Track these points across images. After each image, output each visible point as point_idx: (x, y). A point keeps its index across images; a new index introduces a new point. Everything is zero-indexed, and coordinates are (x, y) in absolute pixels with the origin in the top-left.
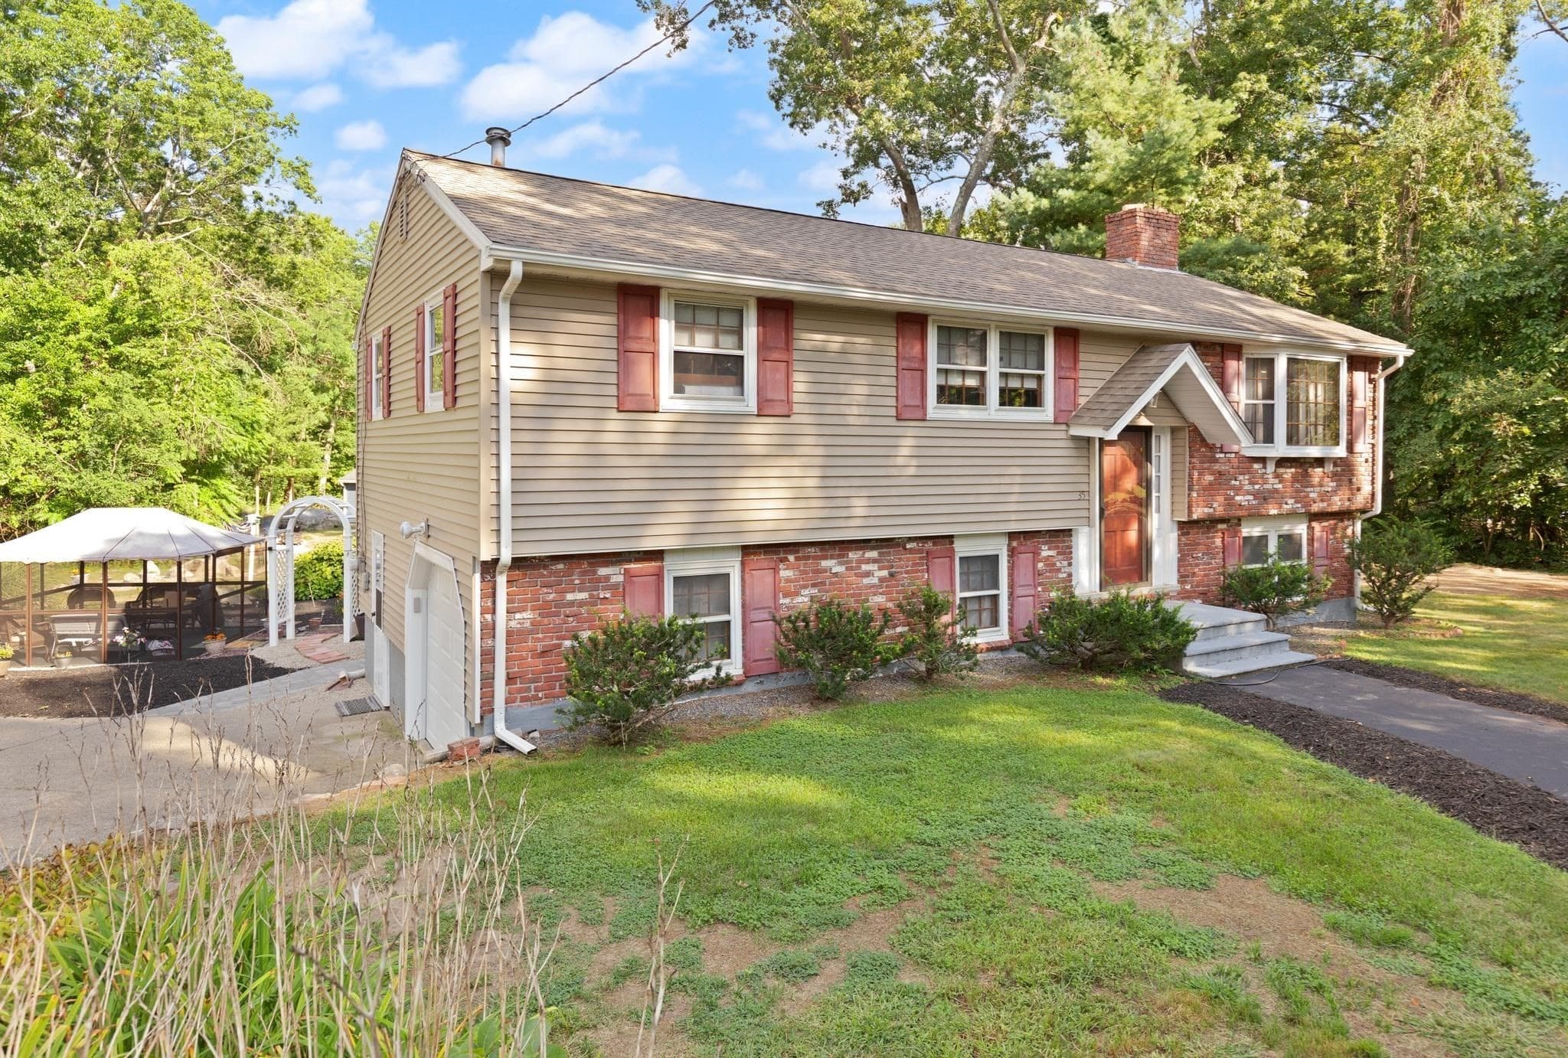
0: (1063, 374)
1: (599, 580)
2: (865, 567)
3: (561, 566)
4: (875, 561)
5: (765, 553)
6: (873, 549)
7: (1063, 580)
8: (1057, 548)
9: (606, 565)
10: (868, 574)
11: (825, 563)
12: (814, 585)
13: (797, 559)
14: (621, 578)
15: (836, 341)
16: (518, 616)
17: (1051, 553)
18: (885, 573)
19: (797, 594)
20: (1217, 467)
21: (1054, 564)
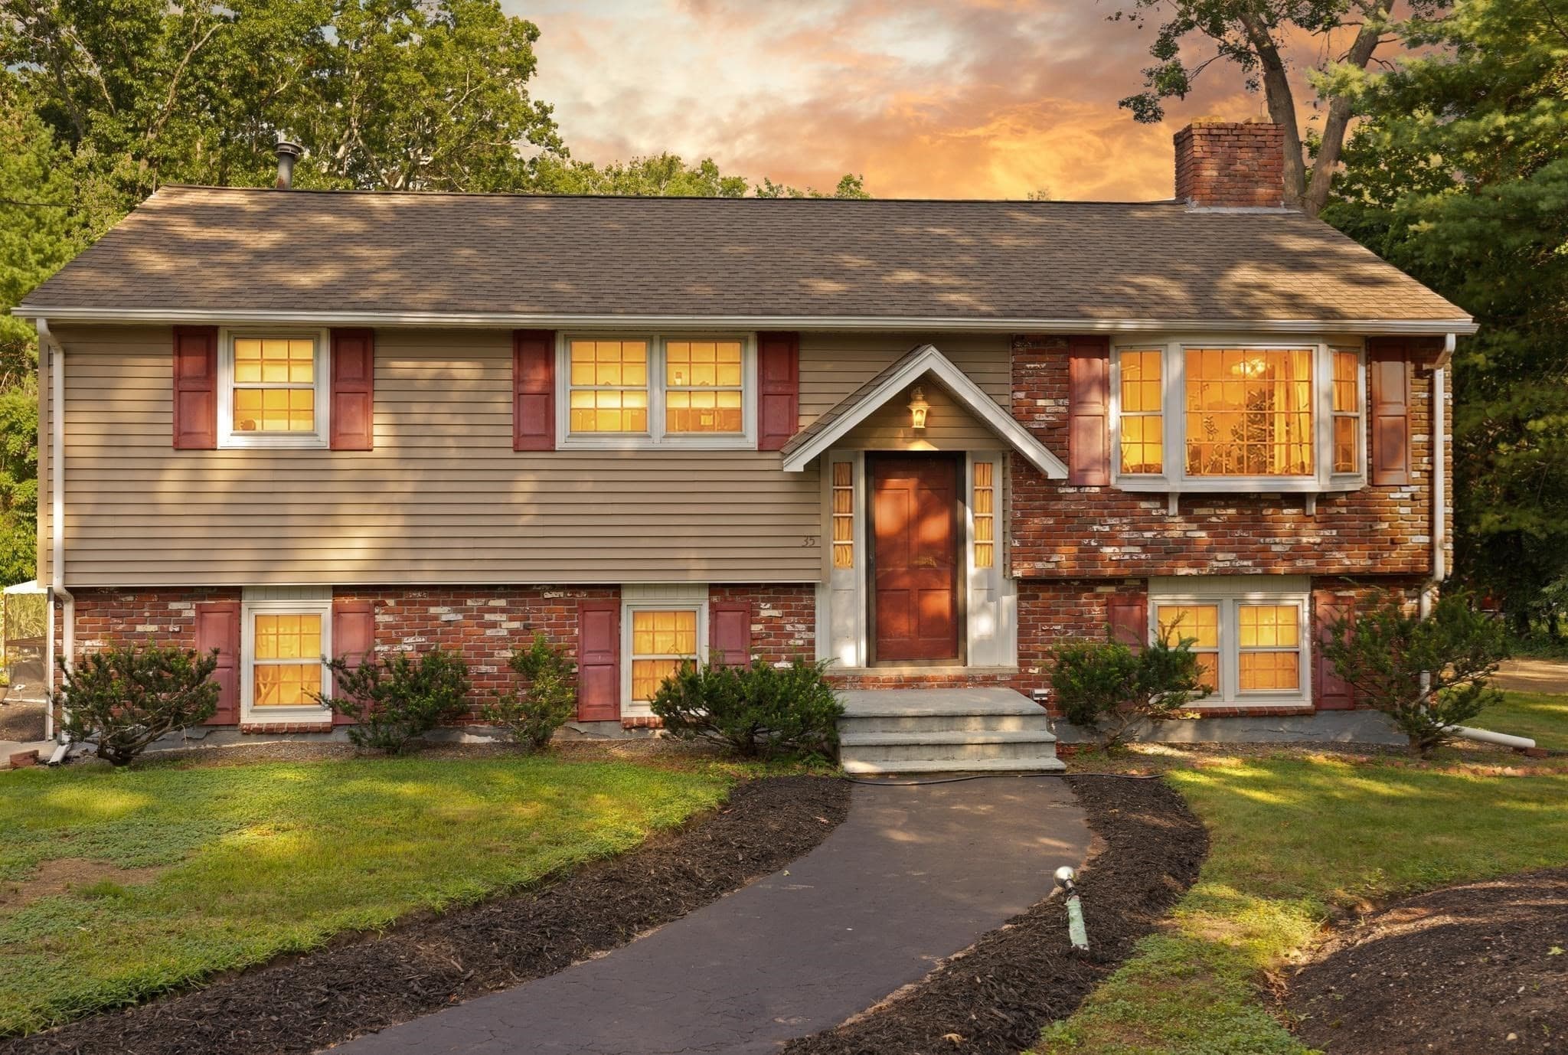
0: (771, 389)
1: (170, 614)
2: (488, 617)
3: (131, 598)
4: (503, 610)
5: (359, 595)
6: (500, 597)
7: (801, 649)
8: (783, 607)
9: (180, 599)
10: (494, 625)
11: (433, 610)
12: (421, 634)
13: (398, 604)
14: (192, 614)
15: (431, 368)
16: (88, 643)
17: (776, 613)
18: (516, 625)
19: (398, 641)
20: (1060, 506)
21: (782, 628)
